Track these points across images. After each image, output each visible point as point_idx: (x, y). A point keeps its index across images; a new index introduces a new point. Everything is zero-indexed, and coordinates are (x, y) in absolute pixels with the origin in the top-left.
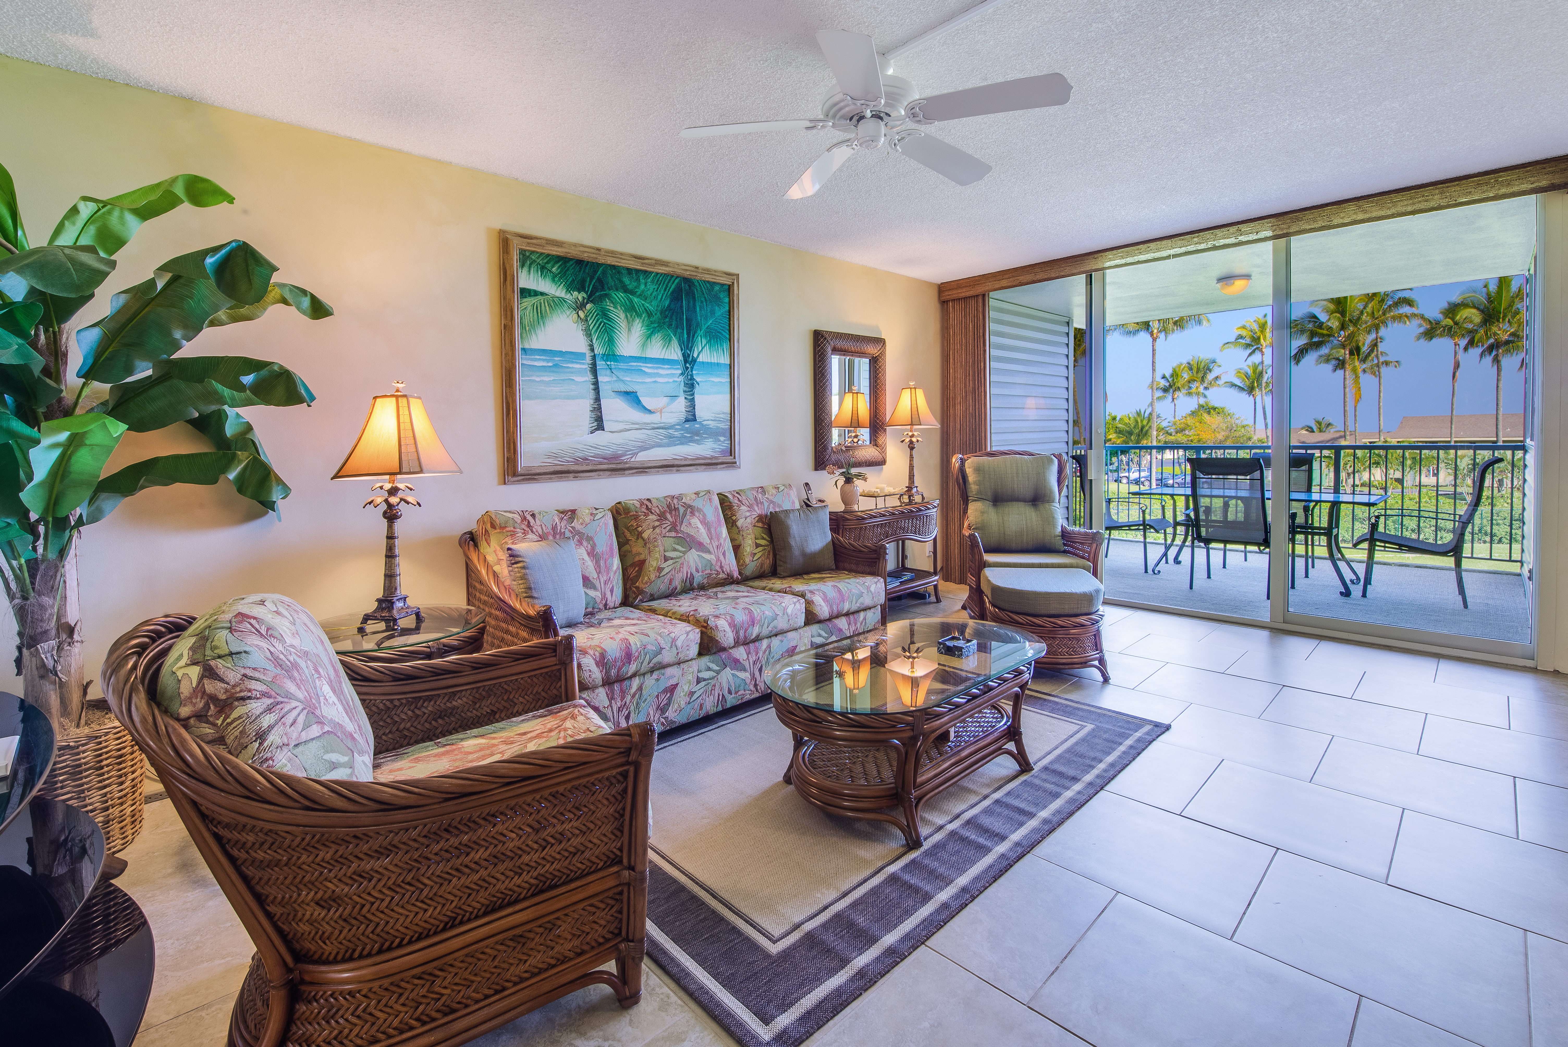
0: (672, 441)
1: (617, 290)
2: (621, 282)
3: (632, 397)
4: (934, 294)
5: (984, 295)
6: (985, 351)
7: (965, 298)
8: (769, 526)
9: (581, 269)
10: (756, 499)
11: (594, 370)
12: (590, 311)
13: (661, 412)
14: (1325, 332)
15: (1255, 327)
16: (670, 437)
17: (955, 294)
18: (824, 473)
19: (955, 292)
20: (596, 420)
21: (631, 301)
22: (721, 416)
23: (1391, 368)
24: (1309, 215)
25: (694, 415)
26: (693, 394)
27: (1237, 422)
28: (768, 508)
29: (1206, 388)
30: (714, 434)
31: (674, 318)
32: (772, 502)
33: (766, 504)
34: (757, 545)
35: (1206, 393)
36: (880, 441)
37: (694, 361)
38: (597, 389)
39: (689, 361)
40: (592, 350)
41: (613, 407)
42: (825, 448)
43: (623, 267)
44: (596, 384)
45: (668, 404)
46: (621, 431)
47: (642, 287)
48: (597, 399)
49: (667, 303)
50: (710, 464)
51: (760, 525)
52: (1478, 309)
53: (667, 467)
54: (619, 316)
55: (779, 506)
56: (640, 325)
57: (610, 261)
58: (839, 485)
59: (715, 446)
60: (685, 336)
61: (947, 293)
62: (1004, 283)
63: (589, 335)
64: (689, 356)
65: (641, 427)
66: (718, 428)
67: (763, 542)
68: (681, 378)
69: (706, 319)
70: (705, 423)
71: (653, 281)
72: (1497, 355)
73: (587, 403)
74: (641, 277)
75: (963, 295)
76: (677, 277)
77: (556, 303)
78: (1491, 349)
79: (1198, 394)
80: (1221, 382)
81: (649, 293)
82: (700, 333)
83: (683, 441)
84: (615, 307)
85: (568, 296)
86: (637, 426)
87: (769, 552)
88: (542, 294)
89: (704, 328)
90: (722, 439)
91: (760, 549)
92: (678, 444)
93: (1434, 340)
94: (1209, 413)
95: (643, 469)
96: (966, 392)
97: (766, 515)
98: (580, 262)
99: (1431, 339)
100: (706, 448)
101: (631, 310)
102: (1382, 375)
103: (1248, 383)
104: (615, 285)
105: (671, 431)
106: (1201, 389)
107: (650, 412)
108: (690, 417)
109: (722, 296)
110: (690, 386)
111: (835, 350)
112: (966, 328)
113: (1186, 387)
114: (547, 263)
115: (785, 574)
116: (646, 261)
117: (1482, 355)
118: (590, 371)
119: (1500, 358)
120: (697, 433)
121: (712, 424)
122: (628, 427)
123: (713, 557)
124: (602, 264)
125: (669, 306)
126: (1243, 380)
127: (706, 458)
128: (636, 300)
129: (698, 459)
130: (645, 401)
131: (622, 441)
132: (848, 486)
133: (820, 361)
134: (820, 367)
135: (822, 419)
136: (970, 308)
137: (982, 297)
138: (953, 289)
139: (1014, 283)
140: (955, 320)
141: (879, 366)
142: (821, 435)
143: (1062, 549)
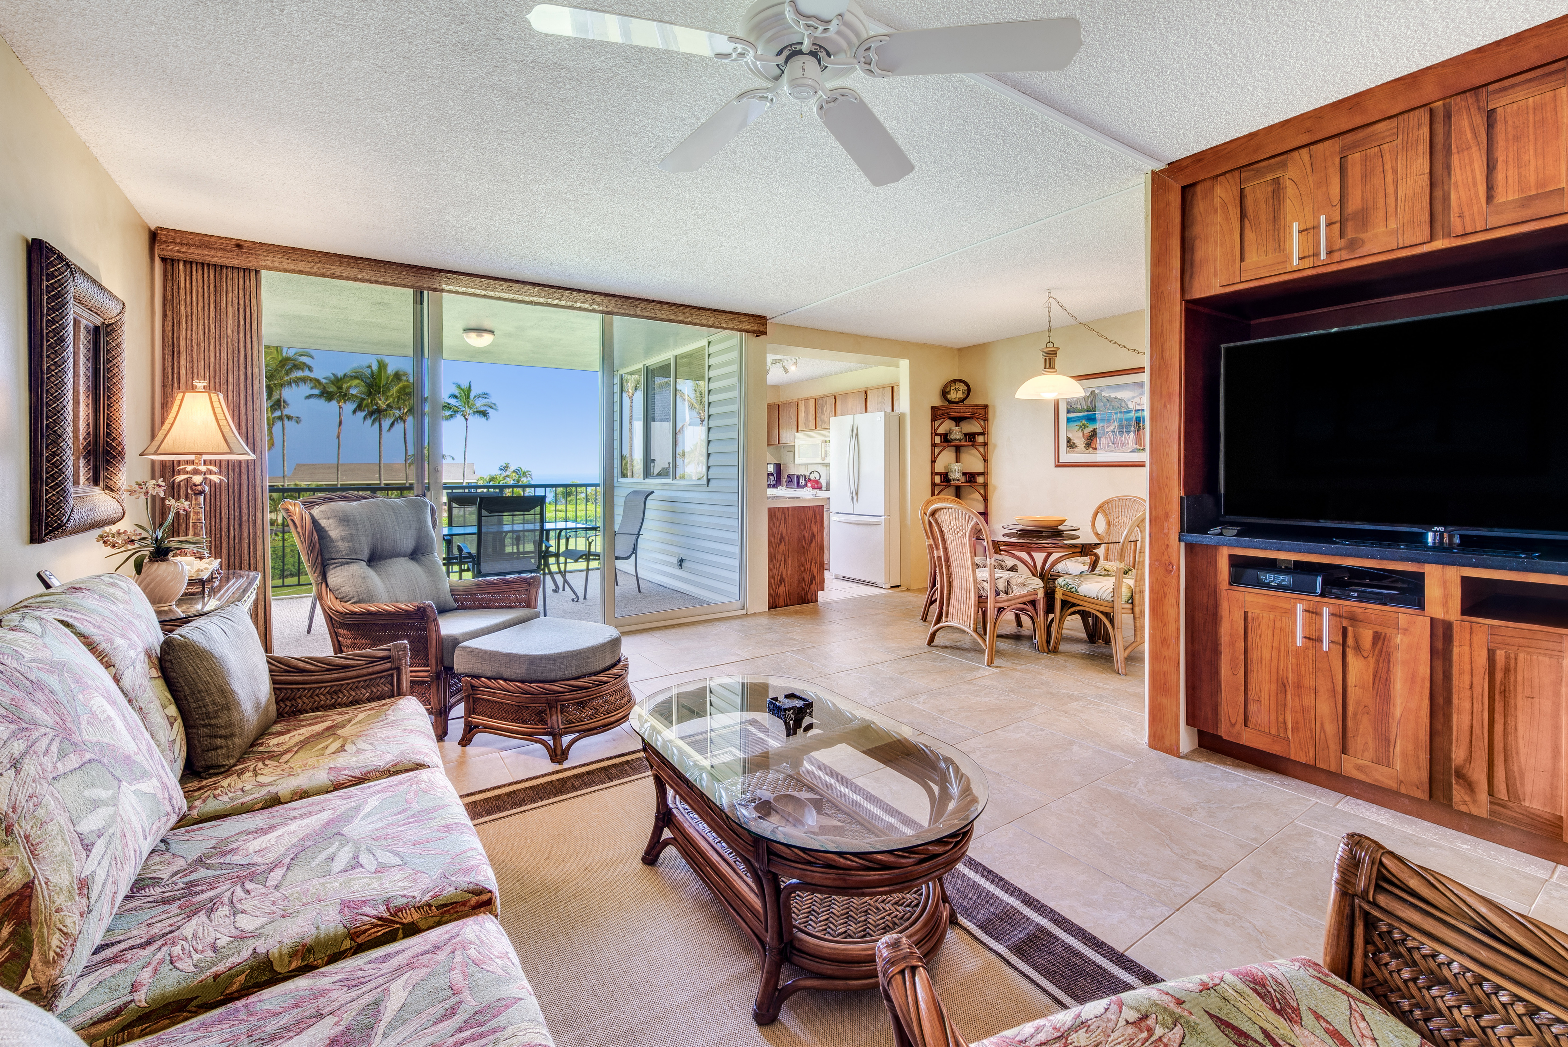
5: (257, 272)
7: (217, 266)
17: (195, 253)
23: (293, 422)
34: (171, 721)
36: (118, 480)
51: (154, 672)
52: (363, 381)
61: (174, 247)
67: (173, 711)
75: (214, 260)
78: (371, 414)
91: (176, 727)
112: (218, 311)
117: (365, 418)
123: (155, 781)
132: (165, 568)
133: (53, 310)
134: (53, 321)
135: (59, 432)
136: (227, 282)
137: (253, 273)
138: (190, 245)
139: (324, 272)
140: (191, 293)
141: (116, 342)
142: (57, 467)
143: (455, 605)
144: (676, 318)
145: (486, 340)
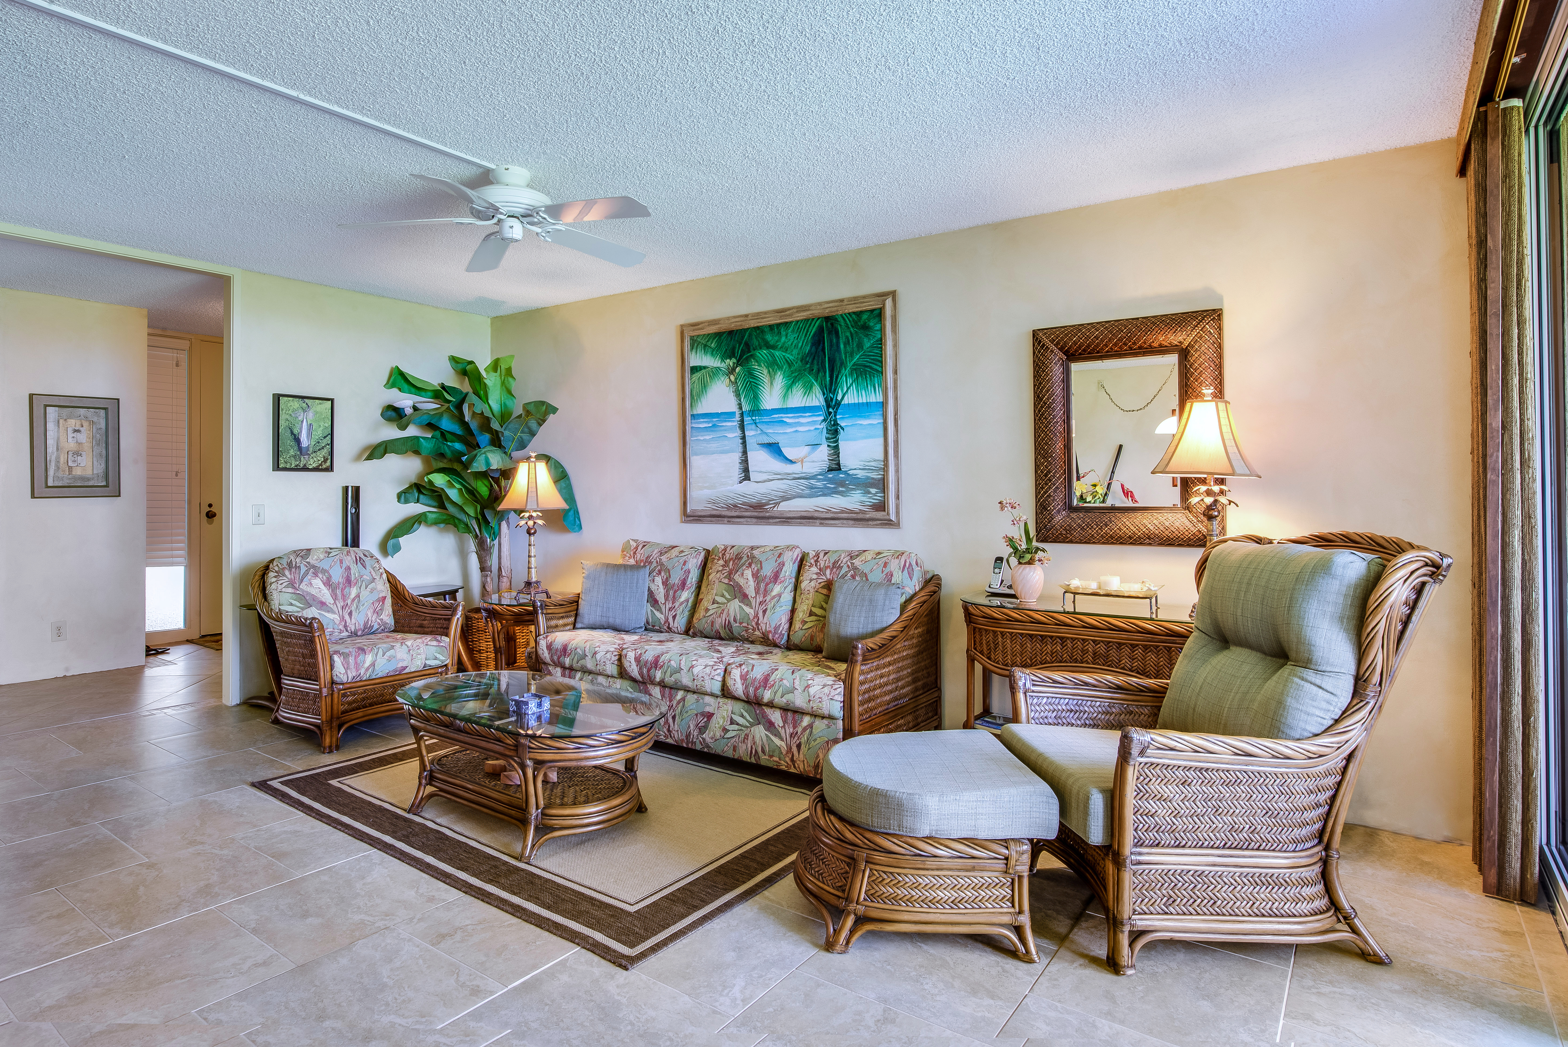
0: (814, 492)
1: (761, 348)
2: (764, 340)
3: (774, 448)
9: (731, 338)
11: (742, 427)
12: (739, 374)
13: (802, 461)
16: (811, 488)
20: (744, 471)
21: (773, 356)
22: (873, 464)
25: (839, 464)
26: (837, 441)
30: (865, 485)
31: (815, 362)
34: (811, 614)
37: (838, 404)
38: (744, 443)
39: (832, 405)
40: (741, 408)
41: (759, 459)
43: (766, 326)
44: (744, 438)
45: (809, 454)
46: (764, 481)
47: (783, 339)
48: (745, 452)
49: (808, 348)
50: (857, 519)
51: (820, 591)
53: (807, 519)
54: (762, 372)
56: (781, 377)
57: (753, 324)
59: (864, 499)
60: (828, 379)
63: (738, 395)
64: (832, 399)
65: (784, 477)
66: (868, 478)
67: (819, 612)
68: (824, 425)
69: (852, 355)
70: (851, 472)
71: (793, 331)
73: (737, 456)
74: (782, 330)
76: (819, 318)
77: (714, 373)
81: (790, 343)
82: (845, 372)
83: (826, 492)
84: (759, 365)
85: (723, 365)
86: (779, 477)
87: (824, 624)
88: (705, 368)
89: (849, 365)
90: (873, 491)
91: (813, 618)
92: (820, 496)
95: (786, 520)
98: (731, 333)
100: (854, 501)
101: (773, 365)
104: (759, 345)
105: (812, 482)
107: (791, 462)
108: (834, 466)
109: (871, 324)
110: (834, 432)
114: (708, 341)
116: (788, 313)
118: (739, 427)
120: (842, 484)
121: (861, 474)
122: (770, 477)
123: (752, 611)
124: (748, 329)
125: (810, 351)
127: (852, 512)
128: (777, 353)
129: (842, 512)
130: (786, 451)
131: (765, 491)
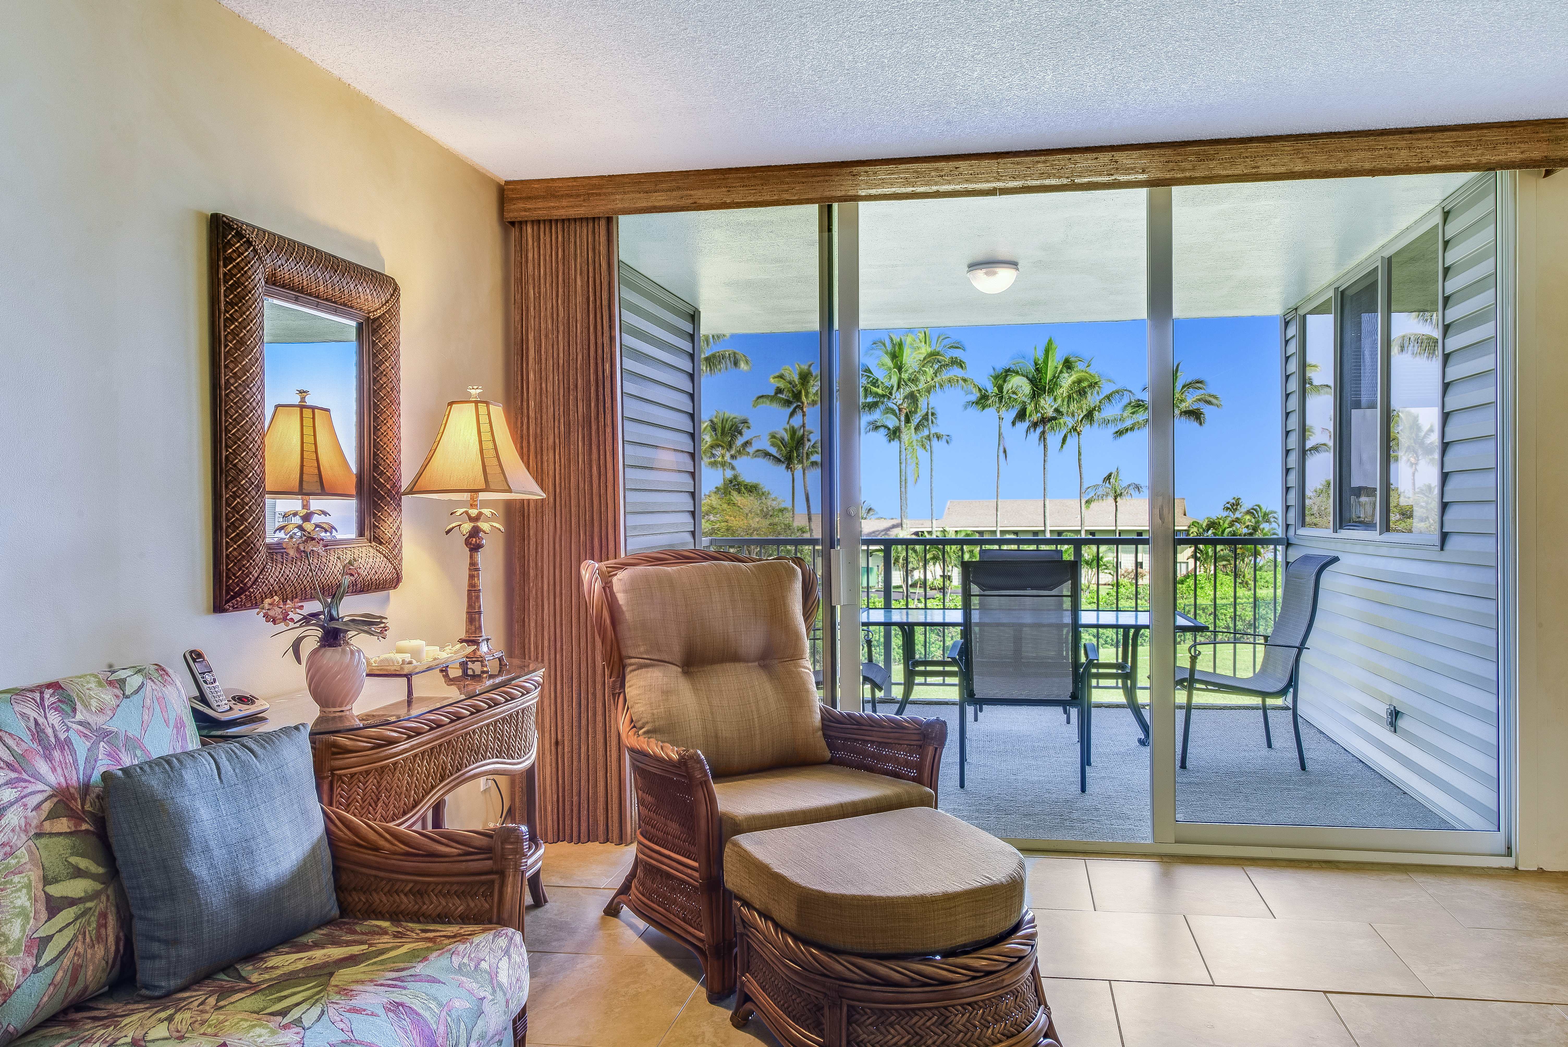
4: (490, 201)
5: (609, 220)
6: (612, 339)
7: (565, 221)
8: (101, 823)
10: (38, 733)
14: (880, 391)
15: (796, 379)
17: (542, 209)
18: (252, 618)
19: (540, 204)
23: (943, 443)
24: (1225, 153)
27: (774, 504)
28: (92, 759)
29: (733, 457)
32: (105, 735)
33: (81, 746)
34: (54, 906)
35: (734, 462)
36: (387, 529)
42: (248, 548)
51: (63, 825)
52: (1027, 378)
55: (132, 744)
58: (305, 655)
61: (521, 205)
62: (659, 199)
67: (76, 888)
72: (1043, 433)
75: (562, 213)
78: (1035, 425)
79: (723, 464)
80: (751, 450)
87: (103, 915)
91: (67, 915)
93: (986, 410)
94: (739, 491)
96: (568, 425)
97: (86, 788)
99: (984, 408)
102: (934, 449)
103: (784, 452)
106: (727, 457)
111: (274, 282)
112: (567, 284)
113: (709, 455)
115: (173, 983)
119: (1048, 436)
126: (779, 447)
132: (331, 656)
133: (231, 304)
134: (232, 320)
135: (240, 466)
136: (575, 242)
137: (603, 223)
138: (536, 198)
139: (682, 203)
140: (539, 265)
141: (384, 342)
142: (238, 513)
143: (828, 755)
144: (1308, 168)
145: (1004, 278)
